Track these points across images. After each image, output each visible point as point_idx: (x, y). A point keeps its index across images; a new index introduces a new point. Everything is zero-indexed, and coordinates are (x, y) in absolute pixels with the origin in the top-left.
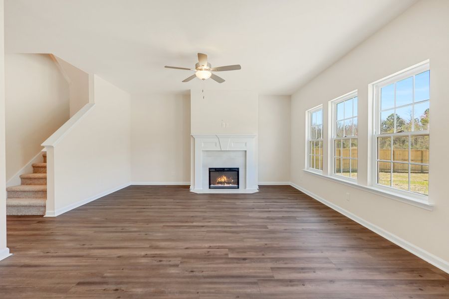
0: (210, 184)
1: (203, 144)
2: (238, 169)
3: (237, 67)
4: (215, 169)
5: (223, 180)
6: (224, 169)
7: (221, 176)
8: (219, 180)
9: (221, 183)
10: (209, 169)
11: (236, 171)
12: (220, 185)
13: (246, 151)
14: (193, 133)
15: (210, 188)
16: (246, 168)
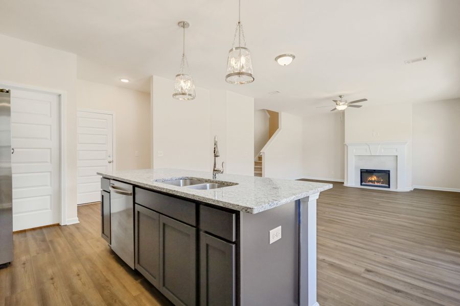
0: (361, 182)
1: (354, 150)
2: (389, 171)
3: (365, 100)
4: (367, 170)
5: (373, 179)
6: (375, 170)
7: (371, 176)
8: (370, 179)
9: (371, 181)
10: (361, 170)
11: (387, 173)
12: (371, 184)
13: (397, 156)
14: (347, 141)
15: (361, 185)
16: (397, 171)
